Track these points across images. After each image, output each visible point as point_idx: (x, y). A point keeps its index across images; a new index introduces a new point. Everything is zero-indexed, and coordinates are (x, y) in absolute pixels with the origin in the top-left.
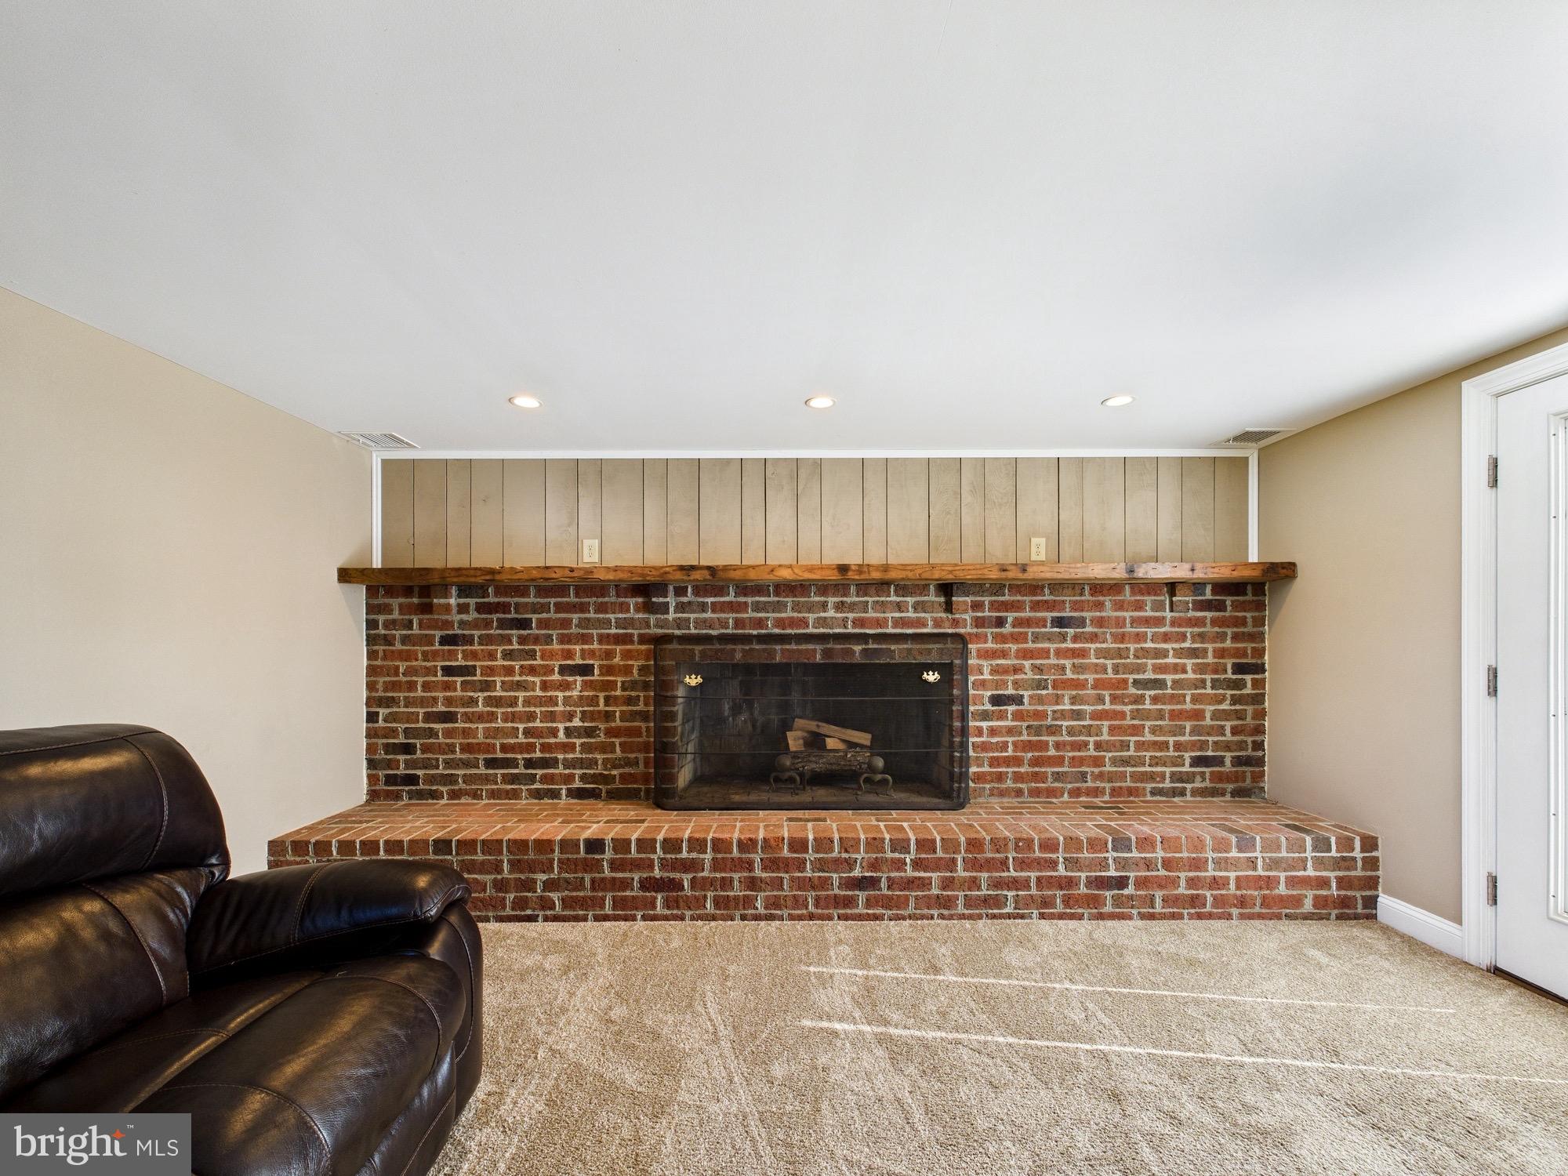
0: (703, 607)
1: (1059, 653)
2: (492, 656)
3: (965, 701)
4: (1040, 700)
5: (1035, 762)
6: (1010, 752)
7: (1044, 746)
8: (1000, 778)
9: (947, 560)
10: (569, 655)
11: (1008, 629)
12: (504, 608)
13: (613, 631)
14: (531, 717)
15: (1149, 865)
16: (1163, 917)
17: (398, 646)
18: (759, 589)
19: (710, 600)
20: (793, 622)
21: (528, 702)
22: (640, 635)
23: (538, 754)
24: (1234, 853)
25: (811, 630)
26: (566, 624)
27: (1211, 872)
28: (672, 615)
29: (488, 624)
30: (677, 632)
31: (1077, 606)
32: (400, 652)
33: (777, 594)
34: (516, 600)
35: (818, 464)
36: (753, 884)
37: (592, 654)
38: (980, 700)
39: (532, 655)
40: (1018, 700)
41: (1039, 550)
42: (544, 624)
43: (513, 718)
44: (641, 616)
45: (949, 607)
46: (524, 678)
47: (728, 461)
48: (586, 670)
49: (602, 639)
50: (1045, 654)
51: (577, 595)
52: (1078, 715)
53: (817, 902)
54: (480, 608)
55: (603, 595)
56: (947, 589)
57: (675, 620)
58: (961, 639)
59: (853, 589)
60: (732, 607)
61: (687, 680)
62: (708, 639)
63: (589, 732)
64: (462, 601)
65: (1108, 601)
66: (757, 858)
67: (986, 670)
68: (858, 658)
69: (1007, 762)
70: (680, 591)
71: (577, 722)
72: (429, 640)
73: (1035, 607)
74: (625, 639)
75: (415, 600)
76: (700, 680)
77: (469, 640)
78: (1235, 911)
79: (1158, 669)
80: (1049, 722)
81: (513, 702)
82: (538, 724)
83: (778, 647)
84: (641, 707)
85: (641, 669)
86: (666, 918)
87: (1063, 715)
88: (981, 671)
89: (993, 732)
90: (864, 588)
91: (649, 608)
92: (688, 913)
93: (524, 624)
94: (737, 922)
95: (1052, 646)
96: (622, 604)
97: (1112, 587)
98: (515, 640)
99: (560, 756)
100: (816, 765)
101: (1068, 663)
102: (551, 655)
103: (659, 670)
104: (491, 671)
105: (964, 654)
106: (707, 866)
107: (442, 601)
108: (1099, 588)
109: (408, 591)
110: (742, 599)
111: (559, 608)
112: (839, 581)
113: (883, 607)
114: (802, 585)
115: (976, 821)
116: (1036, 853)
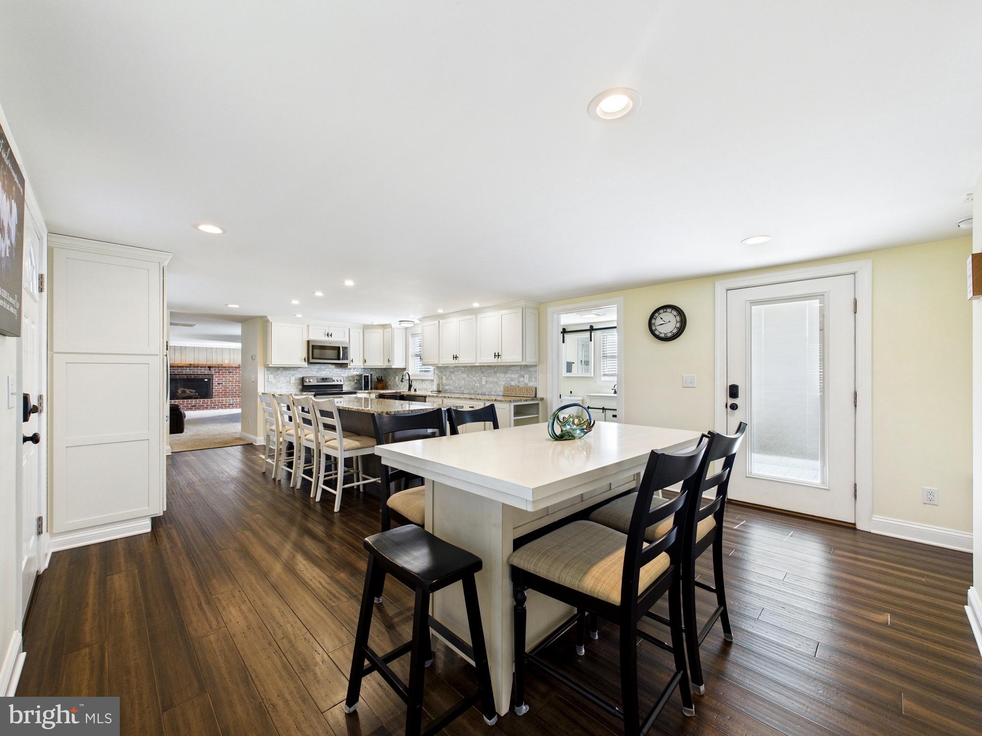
1: (229, 377)
3: (213, 384)
4: (226, 384)
5: (225, 393)
6: (220, 391)
7: (226, 390)
8: (219, 395)
9: (210, 363)
11: (220, 373)
15: (237, 402)
20: (180, 372)
31: (232, 370)
33: (177, 368)
38: (215, 384)
41: (226, 362)
45: (210, 370)
50: (227, 377)
52: (233, 386)
56: (209, 367)
58: (212, 375)
59: (192, 367)
65: (238, 369)
68: (193, 378)
69: (220, 393)
73: (225, 370)
80: (227, 387)
87: (230, 386)
88: (216, 380)
89: (217, 388)
90: (194, 367)
100: (184, 395)
101: (231, 378)
105: (213, 377)
108: (236, 367)
112: (190, 366)
113: (198, 370)
114: (182, 366)
115: (212, 399)
116: (221, 401)
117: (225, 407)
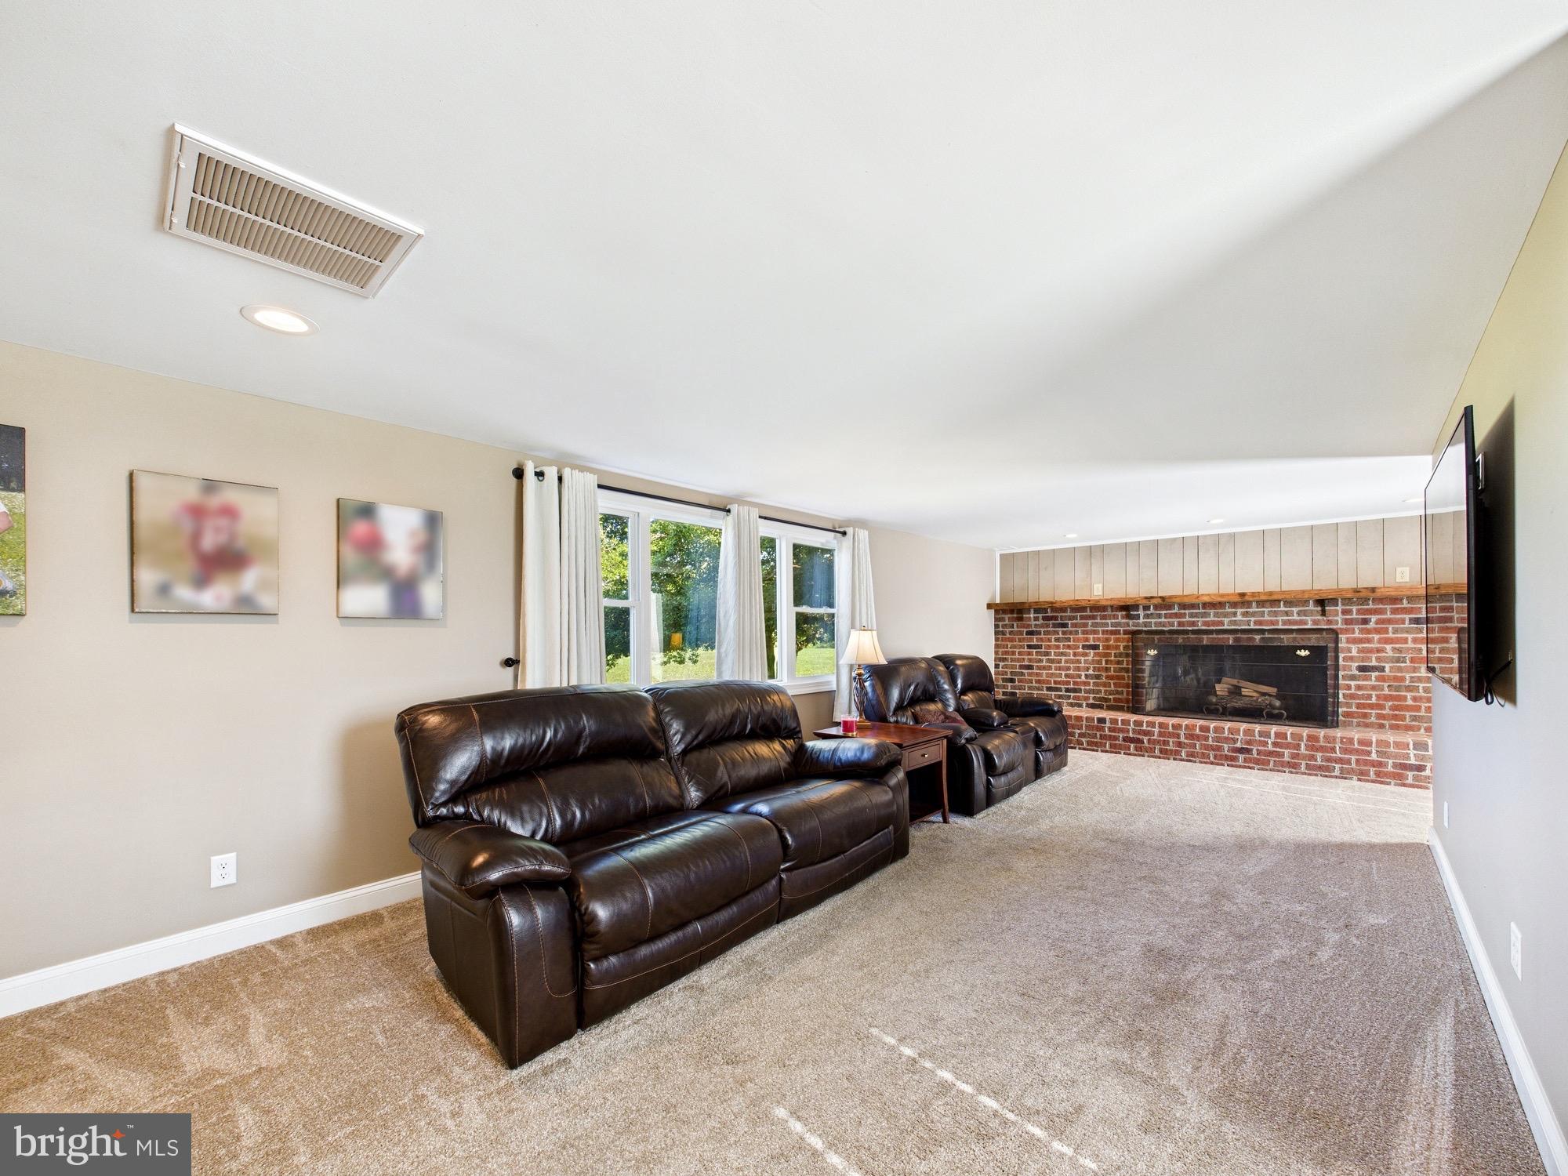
0: (1159, 616)
1: (1416, 641)
2: (1049, 640)
3: (1337, 668)
4: (1400, 669)
5: (1395, 708)
6: (1374, 701)
7: (1403, 698)
8: (1365, 716)
9: (1325, 584)
10: (1087, 640)
11: (1372, 625)
12: (1056, 618)
13: (1110, 628)
14: (1068, 668)
17: (1008, 636)
18: (1193, 606)
19: (1163, 612)
20: (1214, 623)
21: (1066, 661)
22: (1124, 630)
23: (1072, 686)
25: (1226, 627)
26: (1085, 625)
28: (1142, 620)
29: (1048, 626)
30: (1145, 629)
32: (1009, 638)
33: (1204, 608)
34: (1061, 614)
35: (1233, 536)
36: (1180, 744)
37: (1099, 639)
38: (1349, 668)
39: (1069, 640)
40: (1380, 669)
41: (1403, 576)
42: (1075, 625)
43: (1060, 669)
44: (1124, 621)
45: (1323, 613)
46: (1065, 650)
47: (1175, 540)
48: (1095, 647)
49: (1104, 632)
50: (1404, 641)
51: (1091, 611)
53: (1215, 757)
54: (1044, 618)
55: (1104, 611)
56: (1321, 603)
57: (1143, 623)
58: (1335, 632)
59: (1254, 604)
60: (1176, 615)
61: (1149, 652)
62: (1162, 632)
63: (1098, 677)
64: (1036, 615)
66: (1182, 733)
67: (1354, 651)
68: (1258, 643)
69: (1372, 706)
70: (1146, 608)
71: (1091, 672)
72: (1021, 633)
73: (1394, 611)
74: (1117, 632)
75: (1015, 615)
76: (1156, 652)
77: (1039, 633)
80: (1408, 683)
81: (1060, 661)
82: (1071, 672)
83: (1205, 636)
84: (1125, 666)
85: (1125, 647)
86: (1135, 755)
88: (1350, 652)
89: (1359, 688)
90: (1261, 604)
91: (1129, 617)
92: (1146, 754)
93: (1064, 625)
94: (1171, 761)
95: (1410, 636)
96: (1114, 615)
98: (1060, 633)
99: (1083, 688)
101: (1423, 647)
102: (1078, 640)
103: (1134, 648)
104: (1049, 647)
105: (1337, 641)
106: (1156, 734)
107: (1027, 616)
109: (1012, 612)
110: (1183, 611)
111: (1082, 618)
112: (1243, 601)
113: (1276, 614)
114: (1220, 603)
115: (1338, 733)
116: (1356, 746)
117: (1378, 774)
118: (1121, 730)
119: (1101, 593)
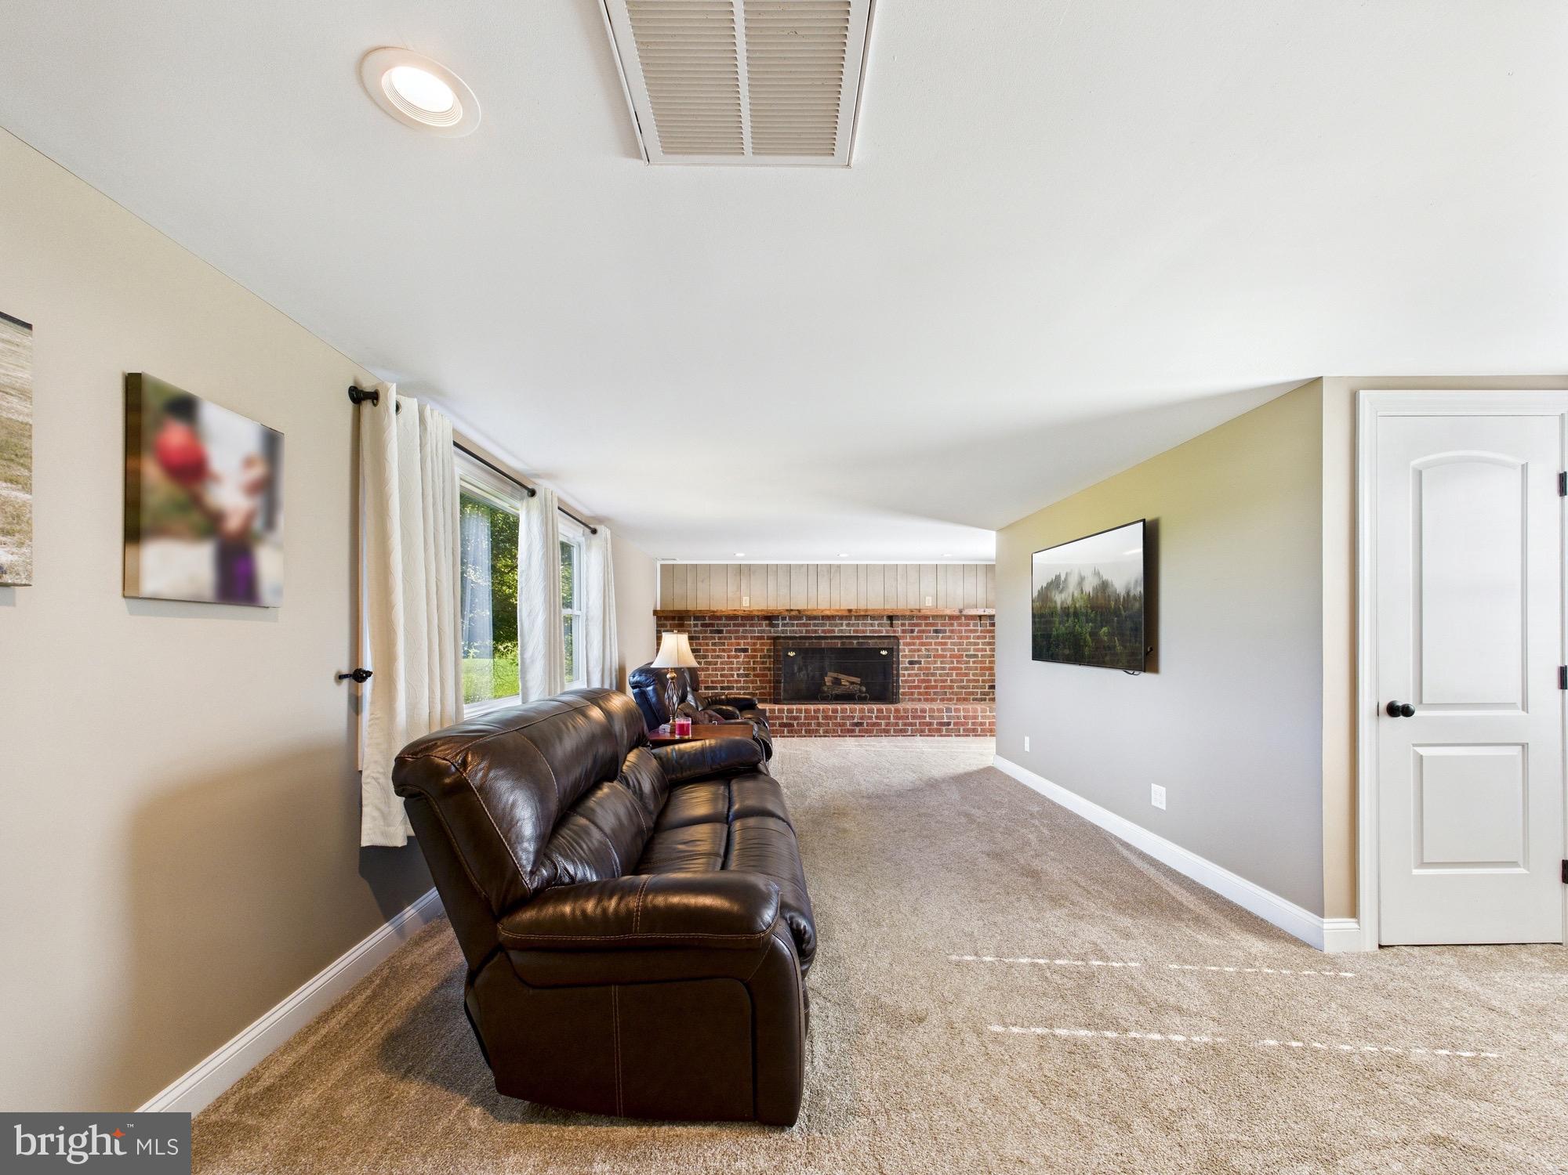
0: (793, 625)
1: (936, 644)
2: (707, 645)
3: (898, 663)
4: (928, 663)
5: (926, 688)
6: (916, 684)
7: (929, 681)
8: (912, 694)
9: (891, 606)
10: (739, 644)
11: (915, 634)
12: (712, 625)
13: (756, 635)
14: (723, 669)
15: (958, 718)
16: (963, 736)
18: (815, 618)
19: (796, 622)
20: (829, 631)
21: (722, 663)
22: (768, 637)
23: (726, 685)
24: (988, 713)
25: (836, 634)
26: (737, 632)
27: (980, 720)
28: (780, 629)
29: (706, 632)
30: (783, 635)
31: (943, 625)
33: (823, 620)
34: (717, 622)
35: (839, 566)
36: (819, 725)
37: (748, 644)
38: (904, 662)
39: (724, 644)
40: (919, 662)
41: (929, 602)
42: (729, 632)
43: (716, 669)
44: (767, 628)
45: (891, 625)
46: (720, 654)
47: (802, 565)
48: (745, 650)
49: (752, 638)
50: (931, 644)
51: (742, 620)
52: (943, 669)
53: (842, 731)
54: (702, 625)
55: (752, 620)
56: (891, 618)
57: (782, 630)
58: (896, 638)
59: (853, 618)
60: (804, 625)
61: (789, 654)
62: (795, 638)
63: (747, 676)
65: (954, 623)
66: (820, 715)
67: (907, 651)
68: (855, 646)
69: (915, 687)
70: (784, 618)
71: (742, 672)
73: (927, 625)
74: (761, 638)
76: (794, 654)
78: (988, 734)
79: (975, 650)
80: (932, 671)
81: (716, 663)
82: (726, 672)
83: (823, 641)
84: (768, 665)
85: (768, 650)
86: (788, 737)
87: (937, 668)
88: (905, 652)
89: (909, 675)
90: (858, 617)
91: (771, 625)
92: (796, 735)
93: (720, 632)
94: (813, 738)
95: (933, 641)
96: (760, 624)
97: (958, 618)
99: (735, 685)
100: (838, 691)
101: (939, 648)
102: (732, 644)
103: (776, 650)
104: (707, 650)
105: (898, 644)
106: (803, 718)
107: (688, 622)
108: (951, 618)
109: (673, 618)
110: (809, 622)
111: (735, 625)
112: (850, 615)
113: (865, 625)
114: (833, 616)
115: (899, 706)
116: (919, 714)
117: (929, 730)
118: (777, 718)
119: (748, 605)
